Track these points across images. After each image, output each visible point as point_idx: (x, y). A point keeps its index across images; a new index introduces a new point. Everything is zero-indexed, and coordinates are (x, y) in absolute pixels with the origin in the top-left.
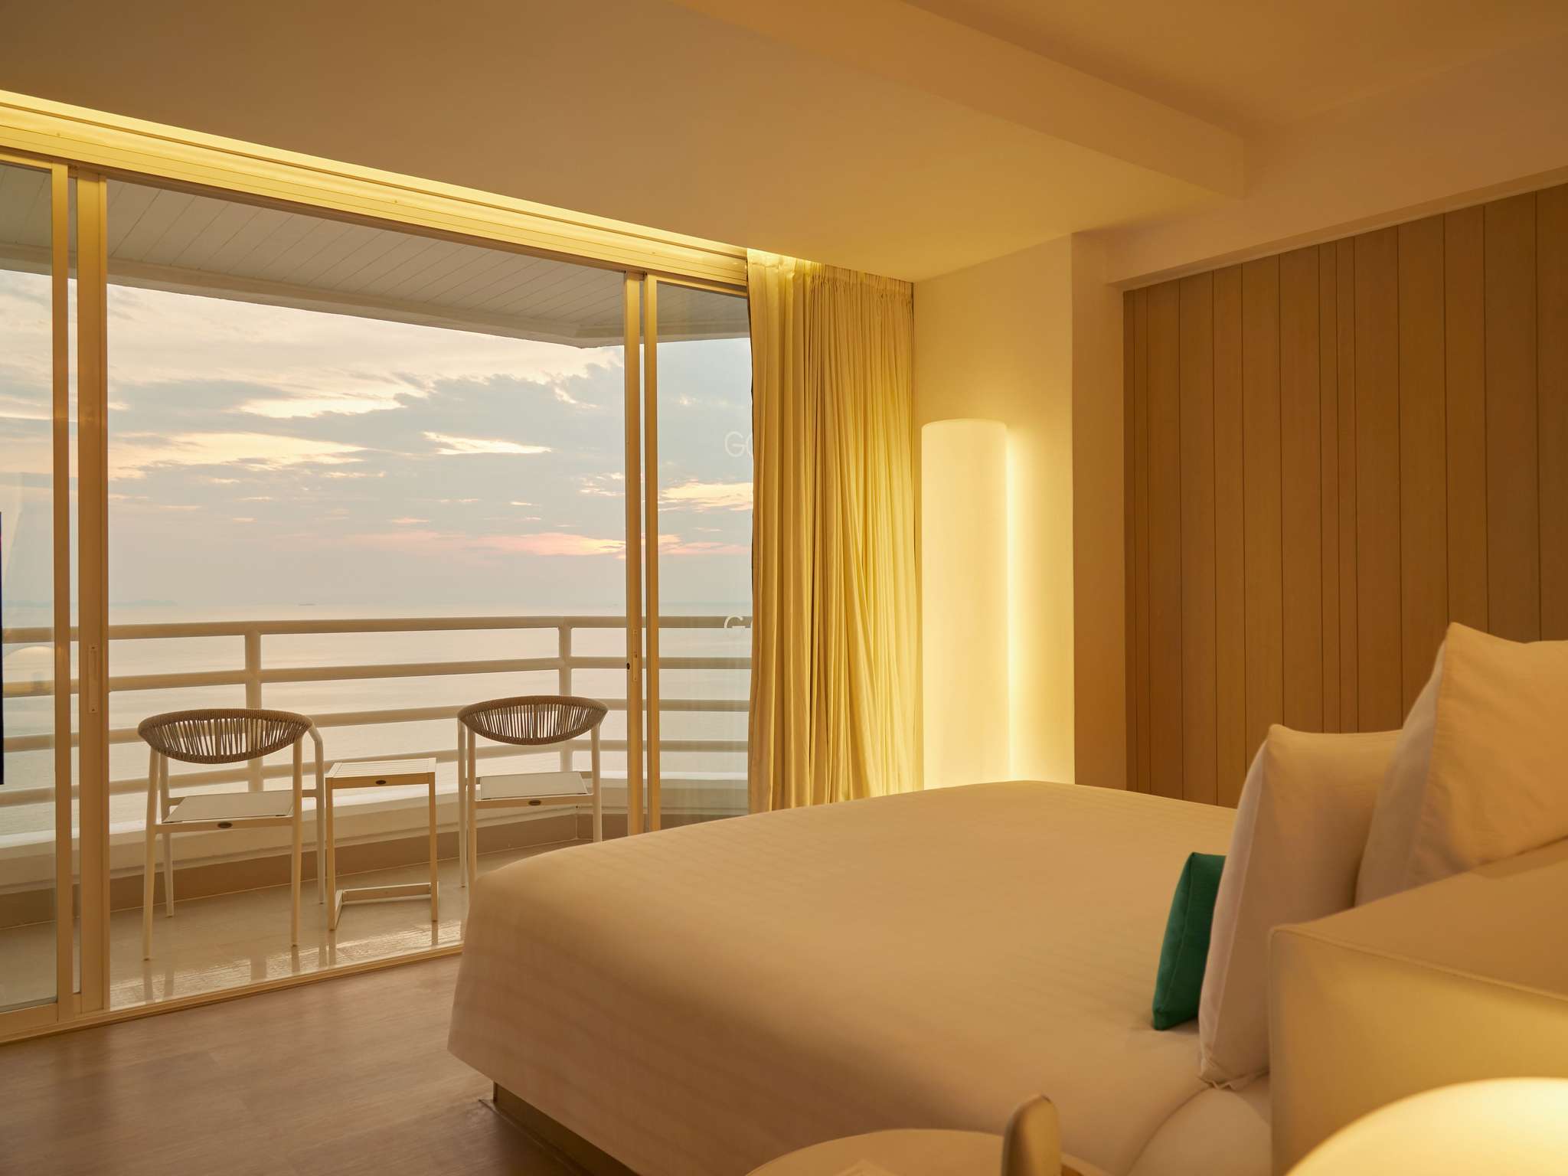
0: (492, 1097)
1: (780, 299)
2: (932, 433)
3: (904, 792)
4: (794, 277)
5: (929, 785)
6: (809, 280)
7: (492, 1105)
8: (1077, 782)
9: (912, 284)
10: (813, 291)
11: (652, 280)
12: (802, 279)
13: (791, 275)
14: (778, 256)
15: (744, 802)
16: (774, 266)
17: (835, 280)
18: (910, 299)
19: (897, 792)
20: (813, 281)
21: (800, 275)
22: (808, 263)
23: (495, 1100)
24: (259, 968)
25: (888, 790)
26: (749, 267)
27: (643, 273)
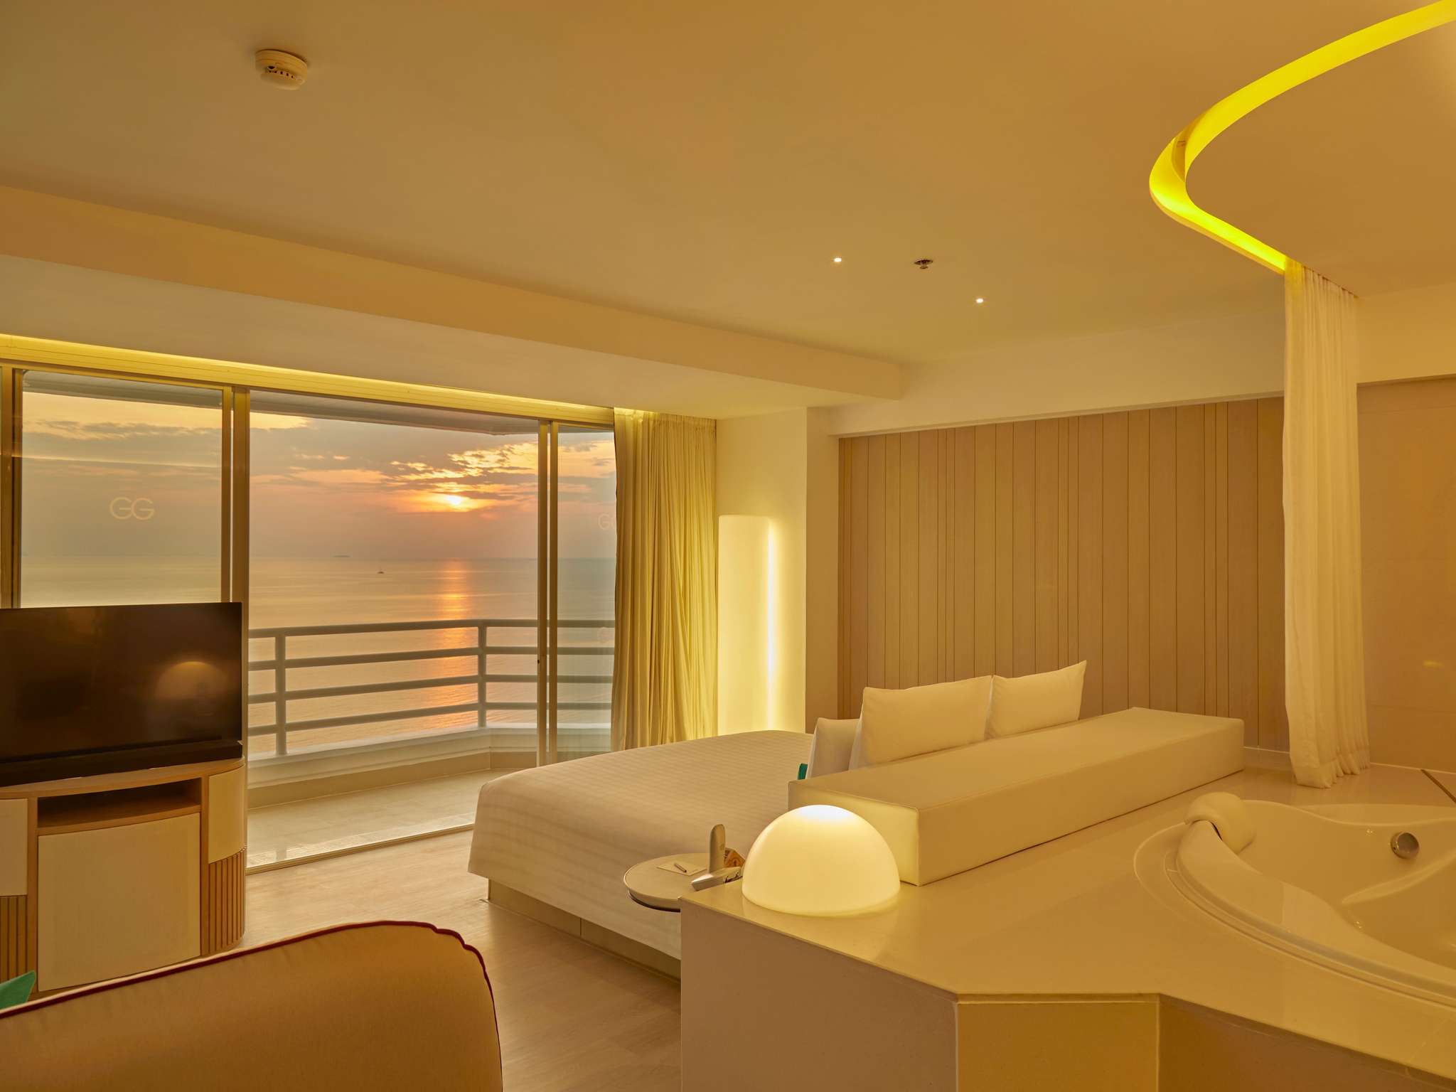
0: (487, 898)
1: (634, 432)
2: (725, 521)
3: (706, 737)
4: (643, 423)
5: (720, 734)
6: (651, 423)
7: (488, 901)
8: (807, 732)
9: (716, 421)
10: (654, 429)
11: (555, 424)
12: (647, 422)
13: (641, 421)
14: (632, 410)
15: (609, 744)
16: (630, 416)
17: (668, 422)
18: (713, 429)
19: (702, 737)
20: (654, 421)
21: (647, 420)
22: (651, 413)
23: (489, 899)
24: (282, 852)
25: (697, 737)
26: (615, 416)
27: (550, 421)
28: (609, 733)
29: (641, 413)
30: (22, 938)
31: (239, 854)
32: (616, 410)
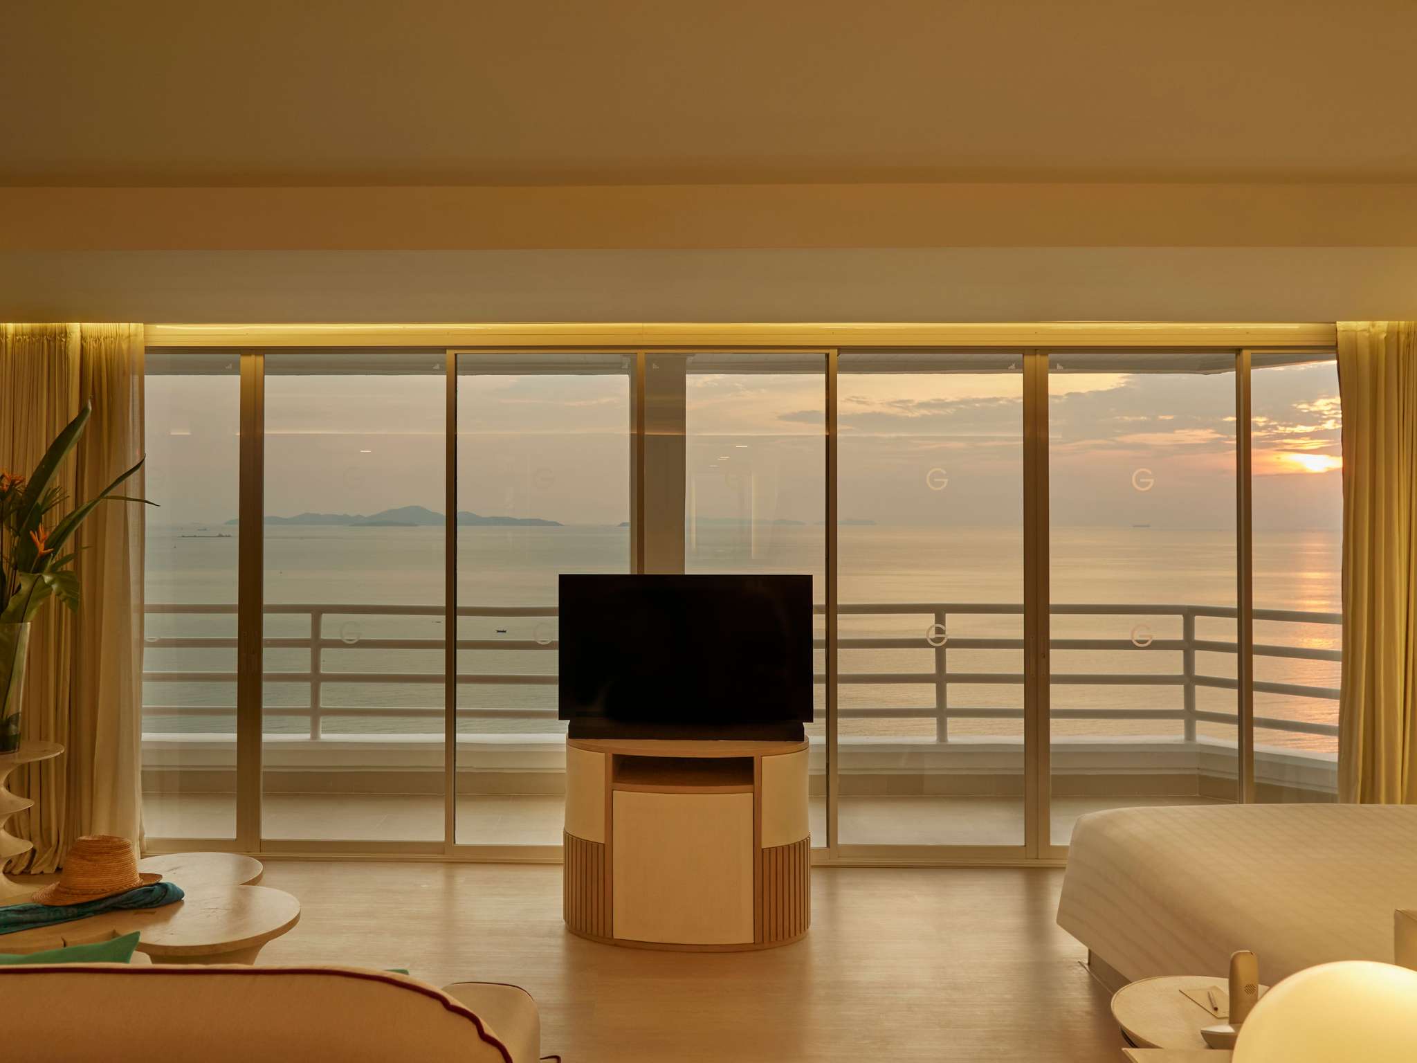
0: (1087, 962)
1: (1372, 352)
4: (1386, 338)
6: (1402, 338)
7: (1087, 967)
10: (1408, 345)
11: (1246, 354)
12: (1396, 337)
13: (1384, 335)
14: (1368, 323)
15: (1332, 784)
16: (1364, 330)
20: (1407, 334)
21: (1389, 332)
22: (1401, 323)
23: (1089, 963)
26: (1338, 333)
27: (1238, 350)
28: (1336, 768)
29: (1383, 325)
30: (601, 882)
31: (802, 843)
32: (1340, 325)
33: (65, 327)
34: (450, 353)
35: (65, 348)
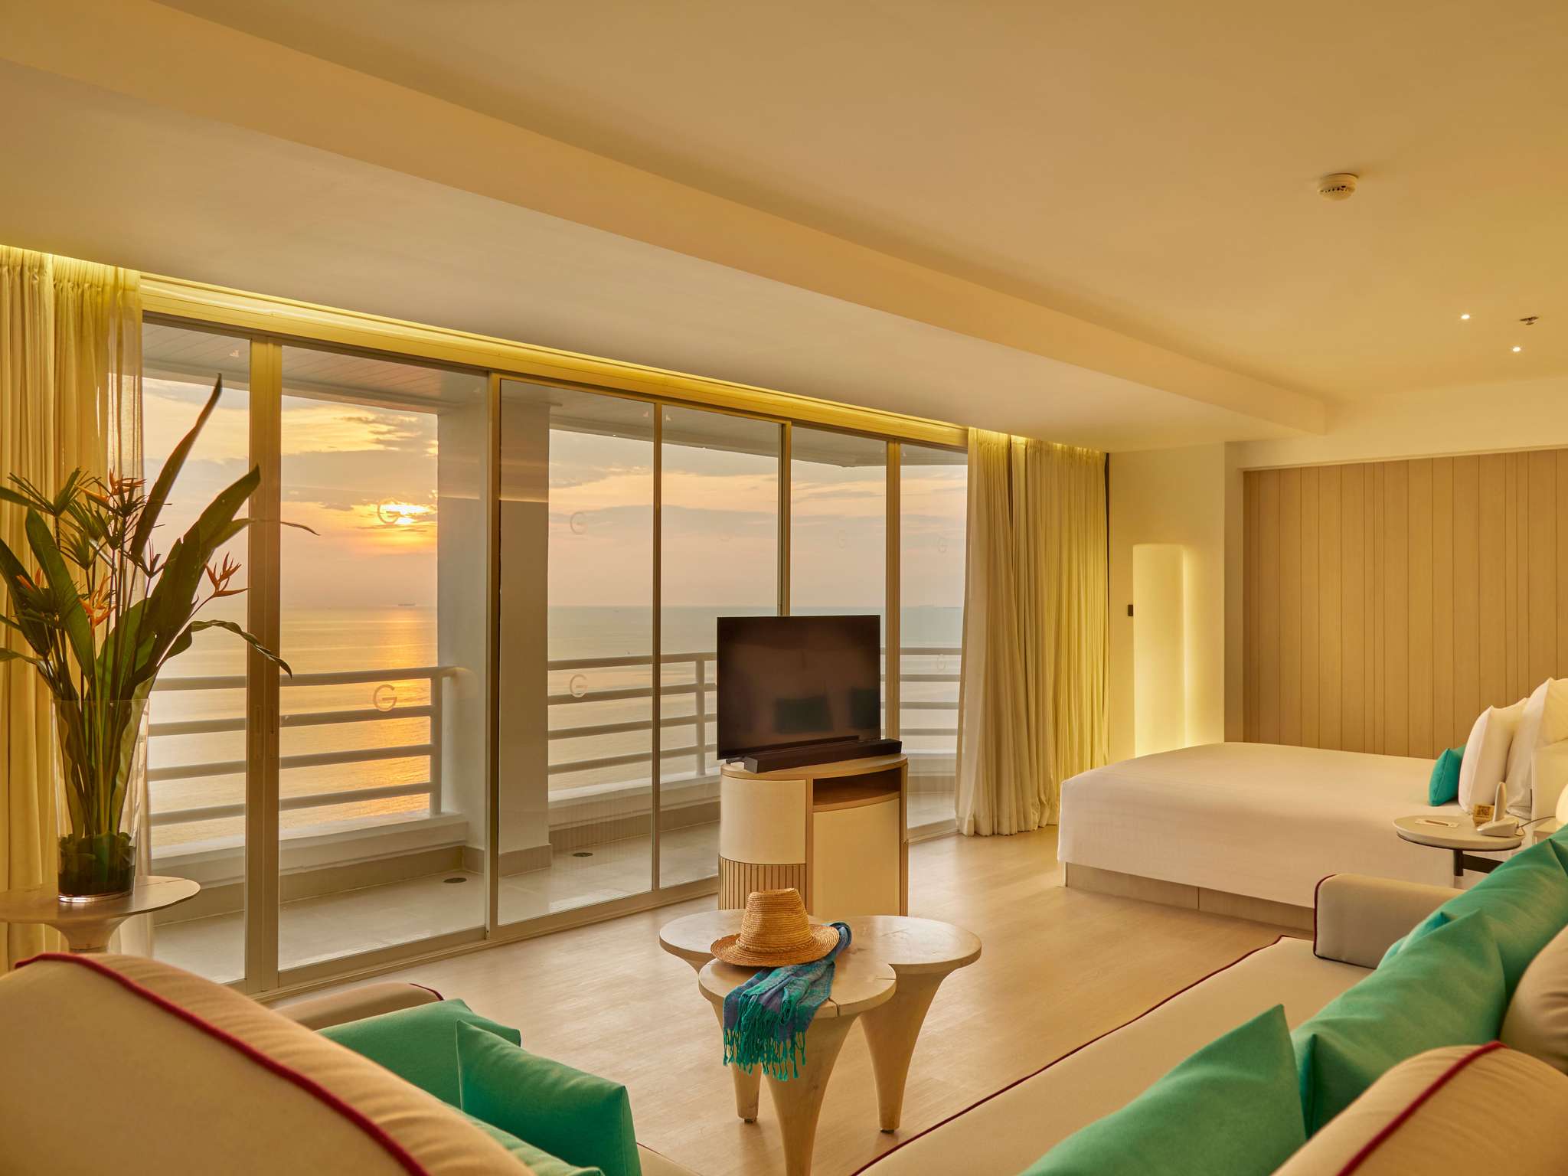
9: (1108, 455)
33: (41, 257)
34: (495, 377)
35: (39, 288)
